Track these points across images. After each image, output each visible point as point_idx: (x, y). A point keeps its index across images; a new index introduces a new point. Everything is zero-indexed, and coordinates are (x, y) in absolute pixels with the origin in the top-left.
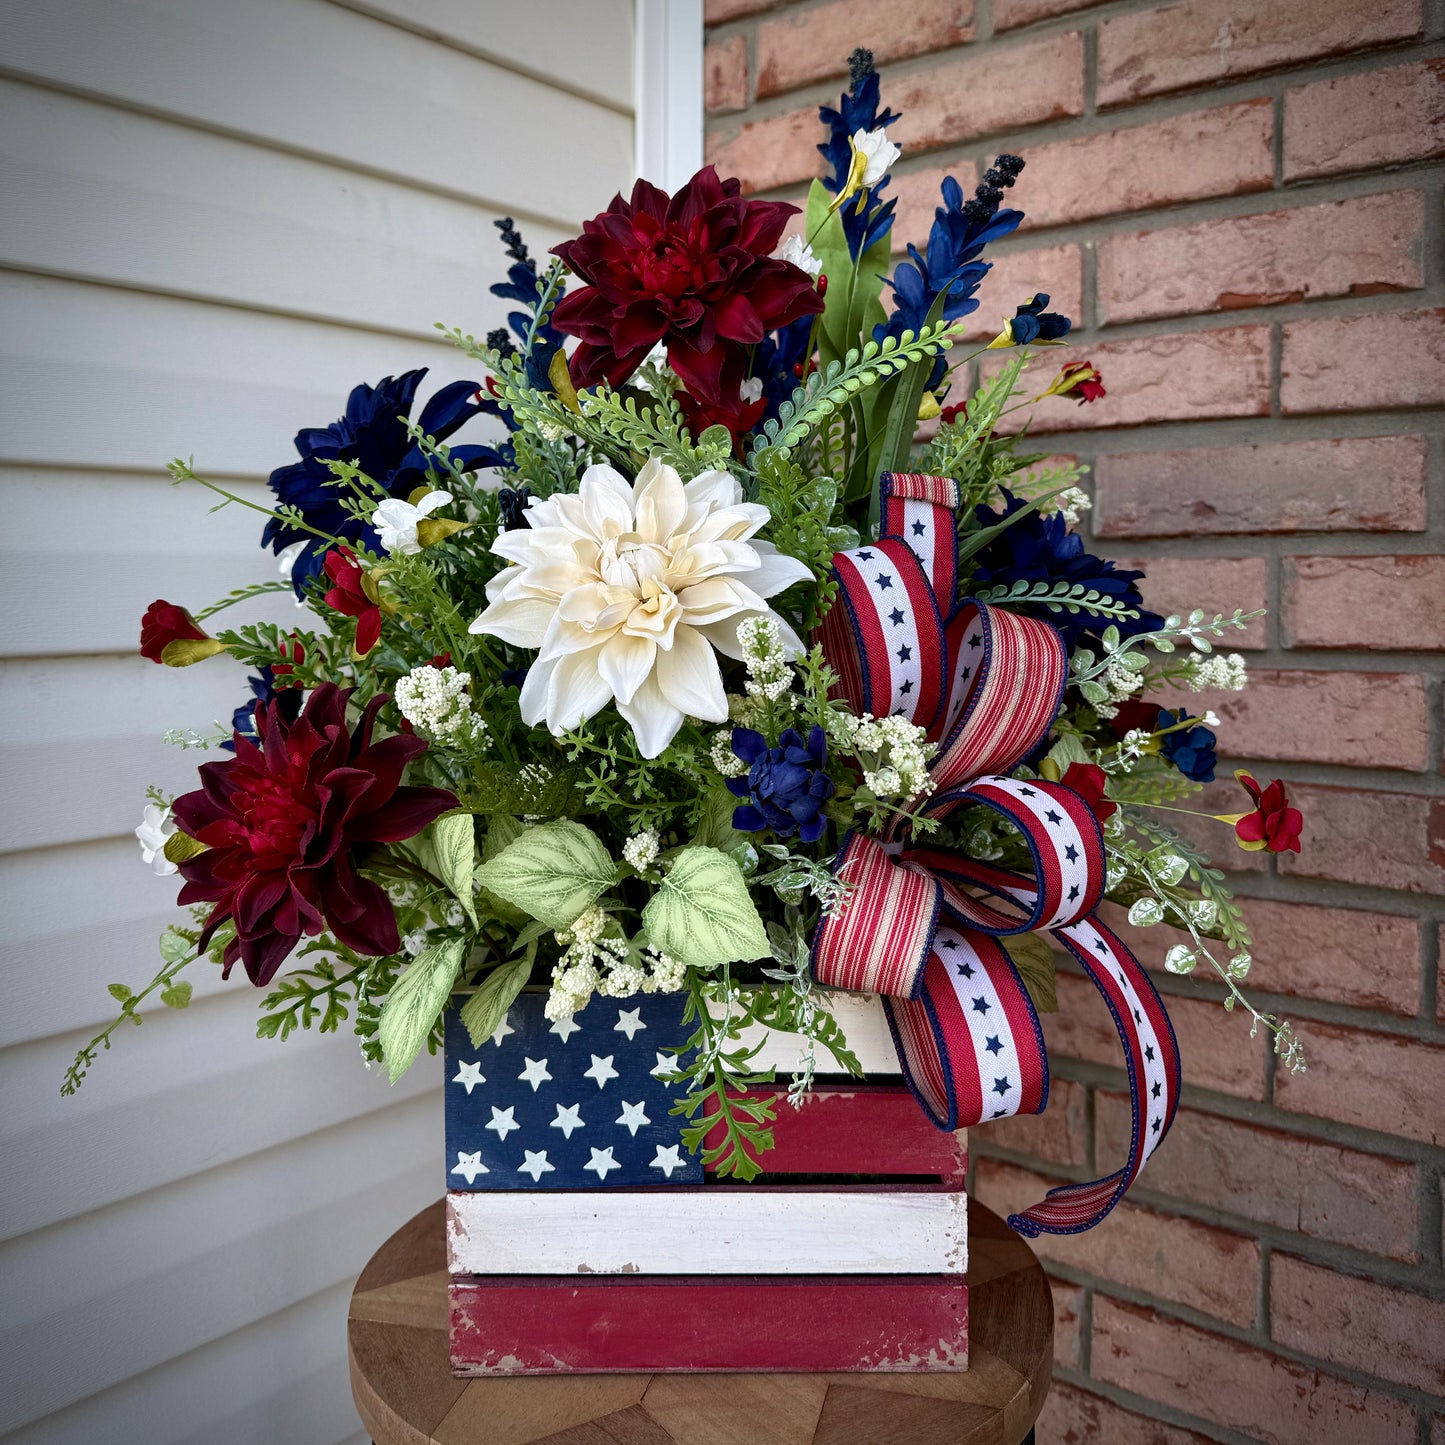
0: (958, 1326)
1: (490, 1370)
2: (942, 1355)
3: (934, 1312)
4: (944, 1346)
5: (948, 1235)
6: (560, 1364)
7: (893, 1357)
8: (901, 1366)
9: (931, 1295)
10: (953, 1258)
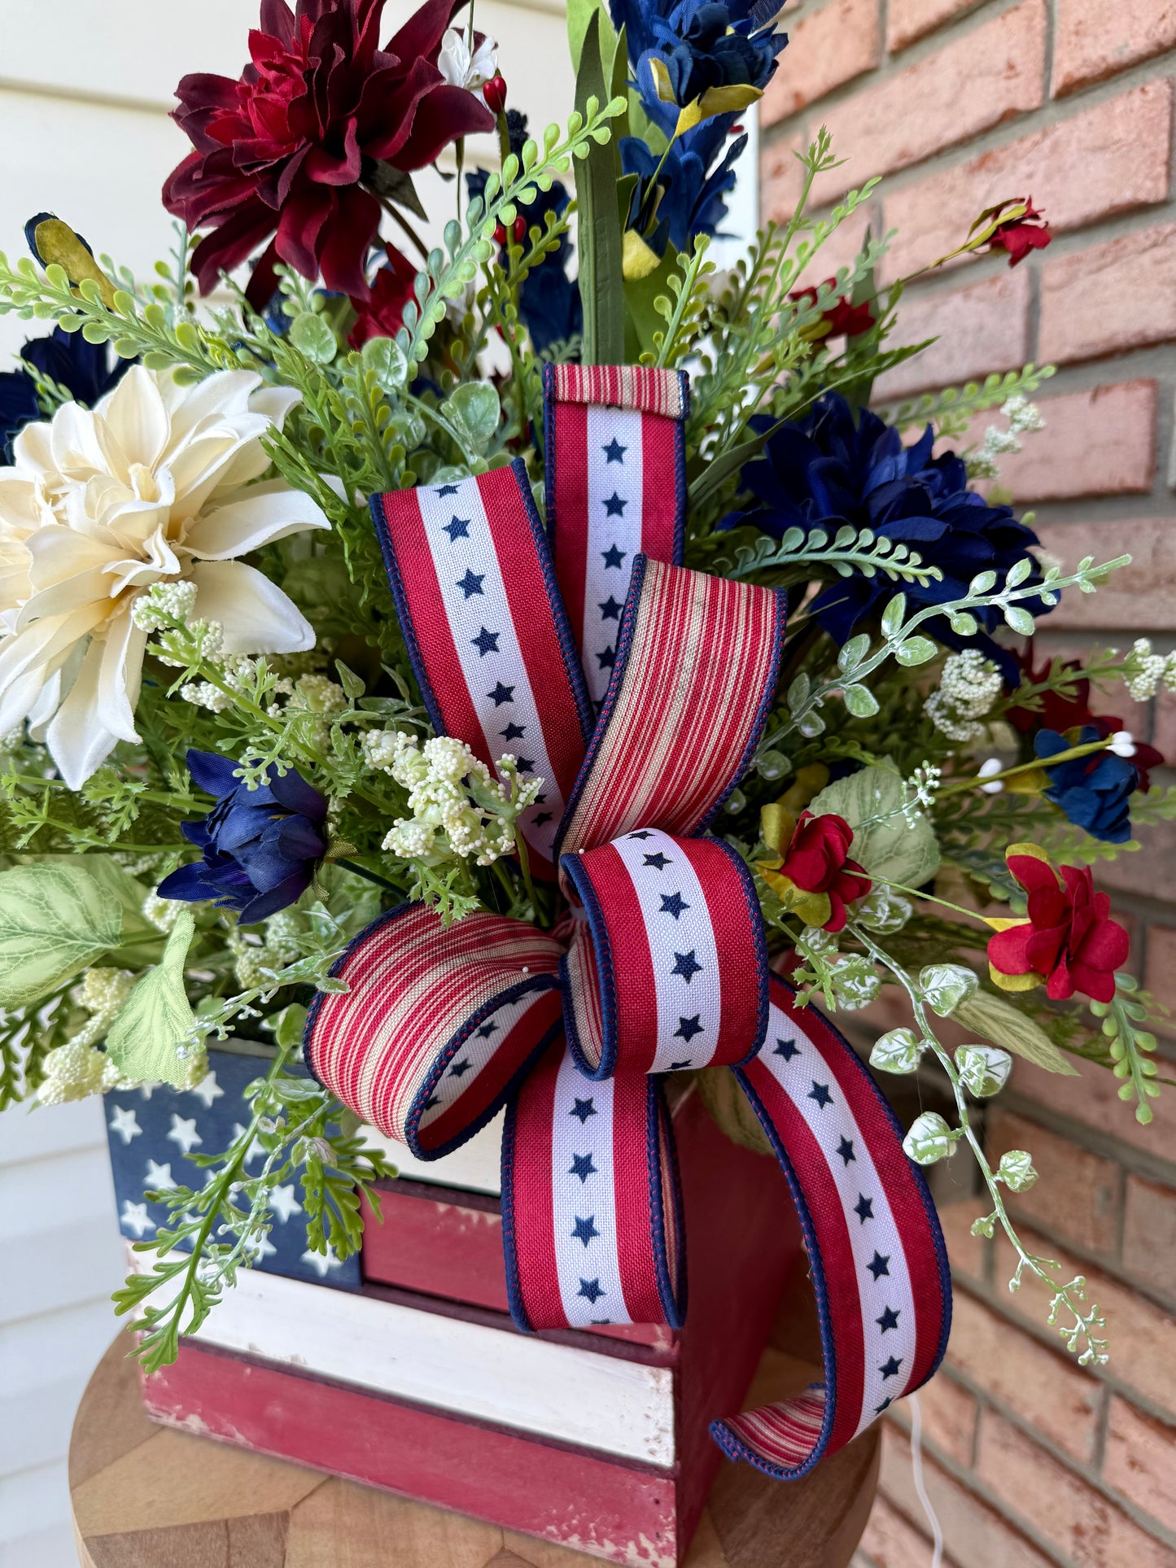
0: (663, 1526)
1: (179, 1424)
2: (643, 1553)
3: (632, 1500)
4: (646, 1543)
5: (648, 1417)
6: (240, 1438)
7: (585, 1537)
8: (593, 1548)
9: (629, 1480)
10: (654, 1446)
